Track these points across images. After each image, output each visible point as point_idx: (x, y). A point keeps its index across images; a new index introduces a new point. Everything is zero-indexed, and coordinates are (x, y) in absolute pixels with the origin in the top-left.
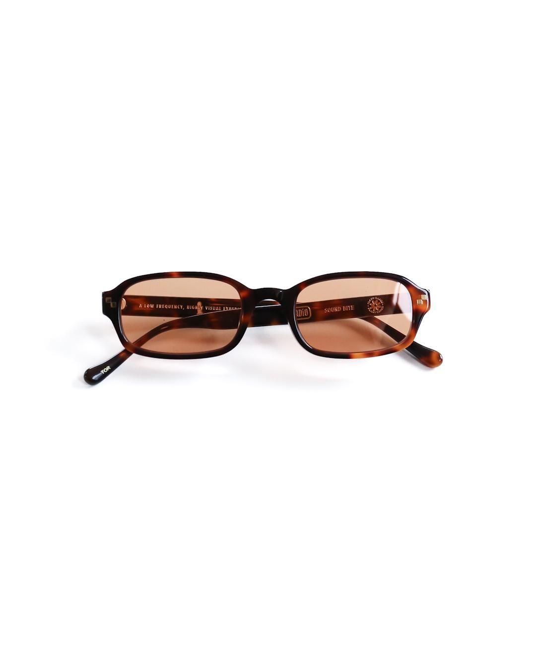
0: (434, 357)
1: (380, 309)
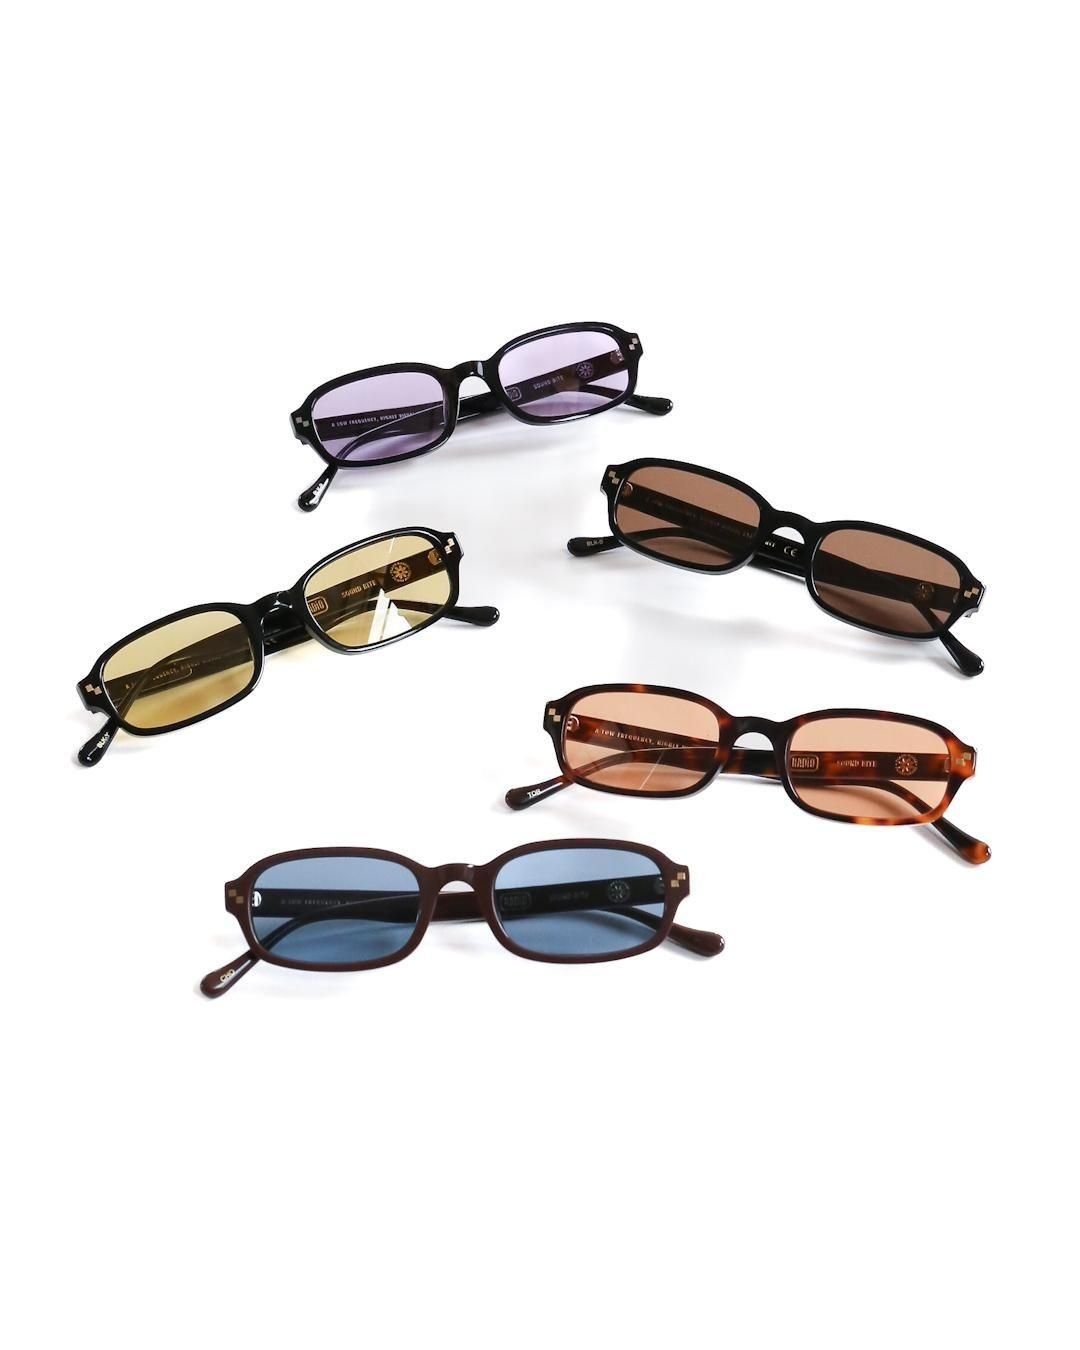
0: (979, 850)
1: (911, 770)
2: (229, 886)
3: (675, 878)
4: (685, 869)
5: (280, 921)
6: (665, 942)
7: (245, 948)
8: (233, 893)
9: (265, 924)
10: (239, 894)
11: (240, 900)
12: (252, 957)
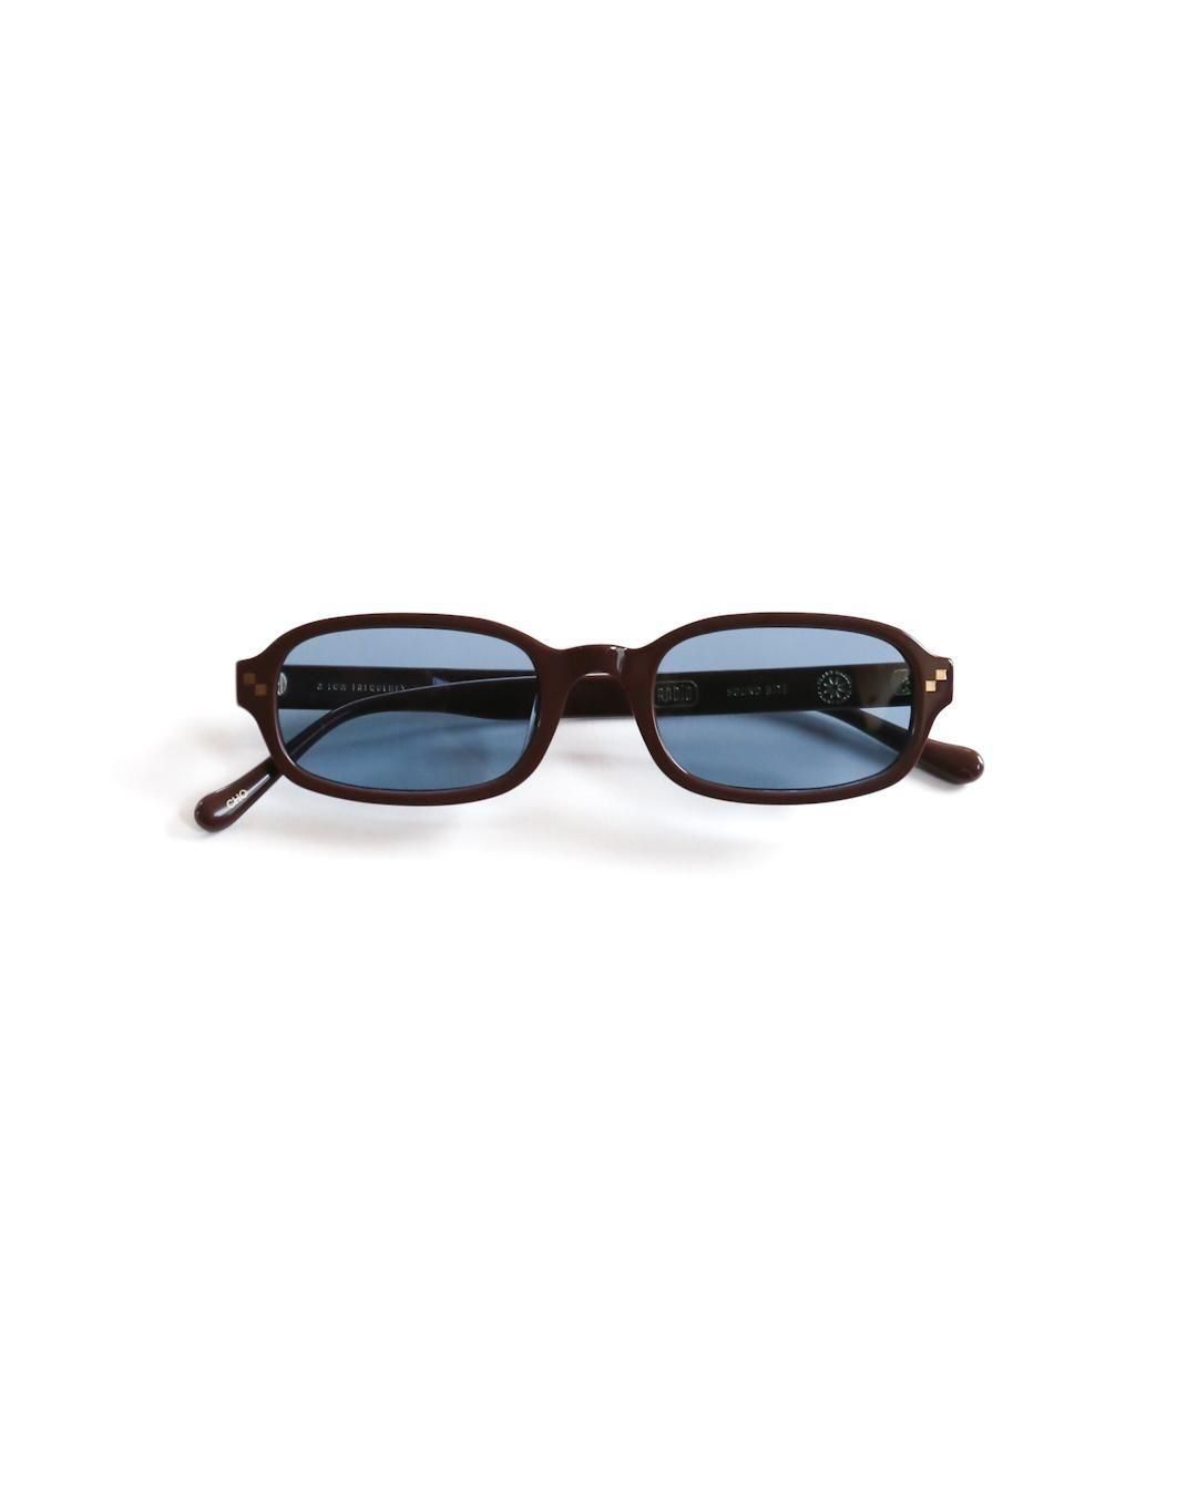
2: (243, 668)
3: (933, 678)
4: (945, 664)
5: (317, 714)
6: (914, 771)
7: (264, 754)
8: (250, 678)
9: (293, 719)
10: (259, 681)
11: (261, 690)
12: (271, 770)
